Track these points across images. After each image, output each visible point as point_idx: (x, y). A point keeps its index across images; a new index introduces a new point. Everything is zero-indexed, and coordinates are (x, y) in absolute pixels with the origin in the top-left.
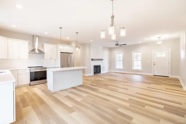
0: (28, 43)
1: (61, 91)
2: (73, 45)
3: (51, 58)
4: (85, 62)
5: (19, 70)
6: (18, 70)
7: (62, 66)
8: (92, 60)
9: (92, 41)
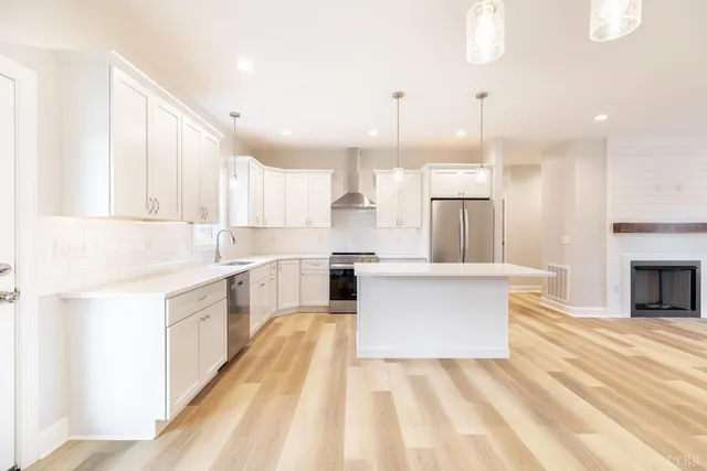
0: (329, 176)
1: (387, 360)
2: (493, 159)
3: (399, 223)
4: (566, 240)
5: (303, 261)
6: (301, 259)
7: (439, 257)
8: (619, 228)
9: (602, 117)
